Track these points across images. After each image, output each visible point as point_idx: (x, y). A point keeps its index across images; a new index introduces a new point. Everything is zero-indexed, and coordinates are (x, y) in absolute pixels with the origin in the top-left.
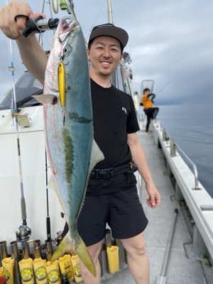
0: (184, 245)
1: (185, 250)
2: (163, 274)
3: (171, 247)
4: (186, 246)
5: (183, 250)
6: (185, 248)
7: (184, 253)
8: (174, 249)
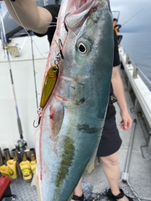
0: (141, 147)
1: (142, 152)
2: (126, 171)
3: (132, 149)
4: (143, 148)
5: (140, 151)
6: (141, 150)
7: (141, 154)
8: (134, 151)
